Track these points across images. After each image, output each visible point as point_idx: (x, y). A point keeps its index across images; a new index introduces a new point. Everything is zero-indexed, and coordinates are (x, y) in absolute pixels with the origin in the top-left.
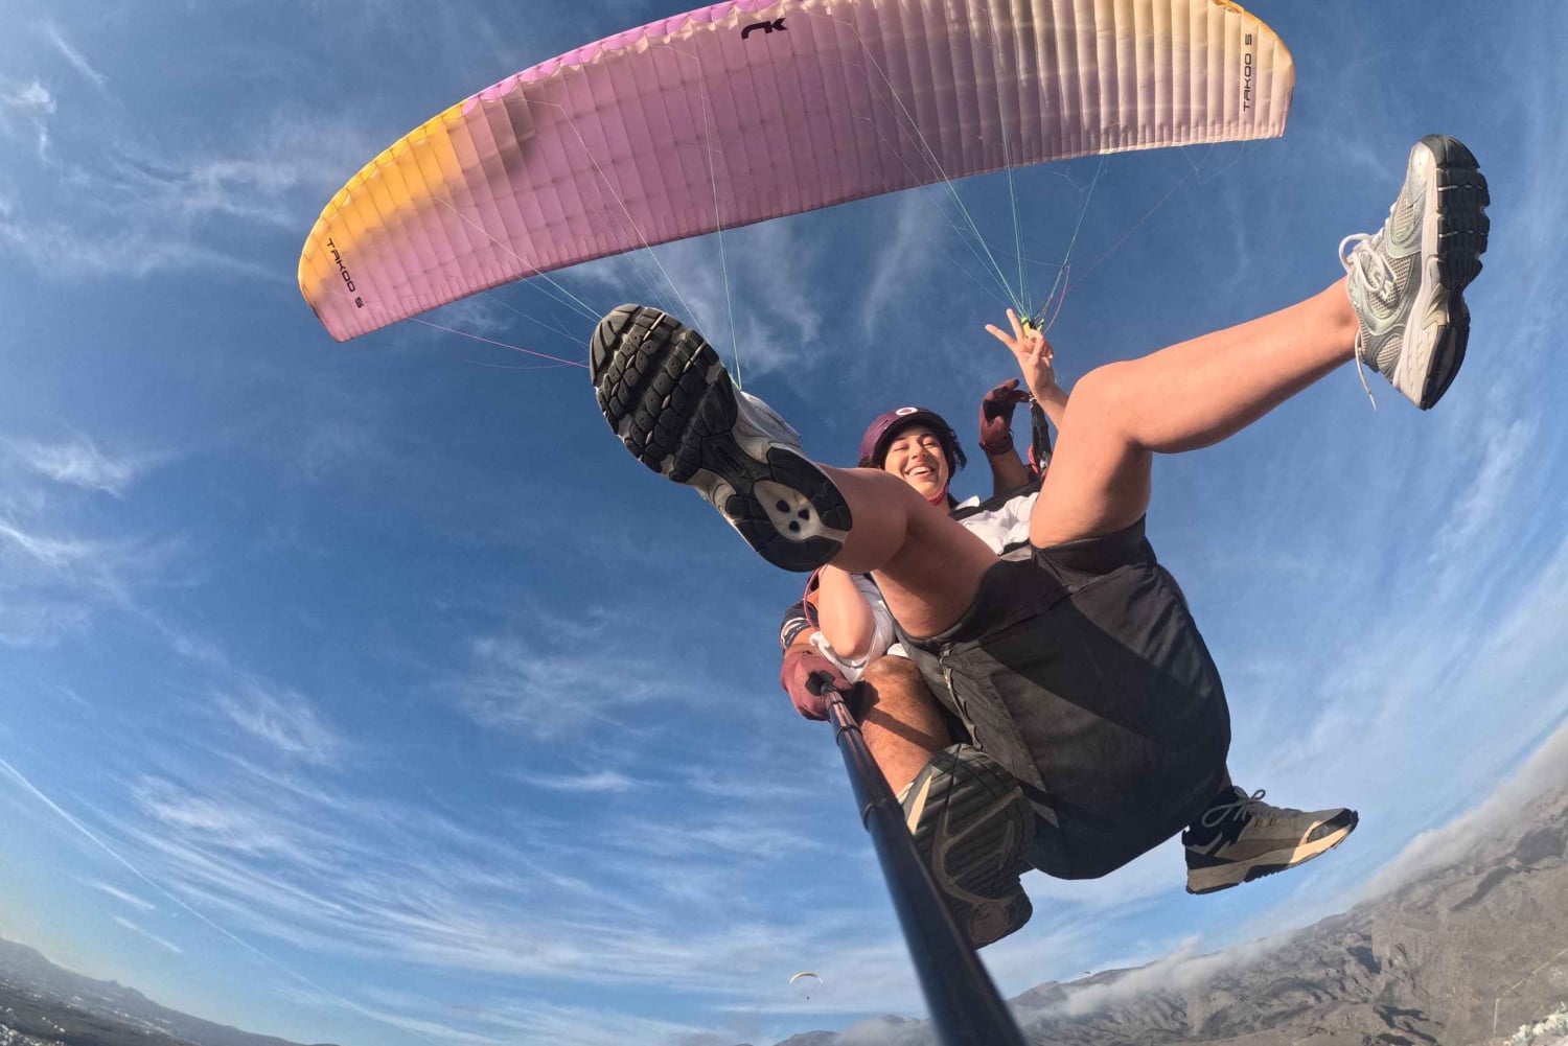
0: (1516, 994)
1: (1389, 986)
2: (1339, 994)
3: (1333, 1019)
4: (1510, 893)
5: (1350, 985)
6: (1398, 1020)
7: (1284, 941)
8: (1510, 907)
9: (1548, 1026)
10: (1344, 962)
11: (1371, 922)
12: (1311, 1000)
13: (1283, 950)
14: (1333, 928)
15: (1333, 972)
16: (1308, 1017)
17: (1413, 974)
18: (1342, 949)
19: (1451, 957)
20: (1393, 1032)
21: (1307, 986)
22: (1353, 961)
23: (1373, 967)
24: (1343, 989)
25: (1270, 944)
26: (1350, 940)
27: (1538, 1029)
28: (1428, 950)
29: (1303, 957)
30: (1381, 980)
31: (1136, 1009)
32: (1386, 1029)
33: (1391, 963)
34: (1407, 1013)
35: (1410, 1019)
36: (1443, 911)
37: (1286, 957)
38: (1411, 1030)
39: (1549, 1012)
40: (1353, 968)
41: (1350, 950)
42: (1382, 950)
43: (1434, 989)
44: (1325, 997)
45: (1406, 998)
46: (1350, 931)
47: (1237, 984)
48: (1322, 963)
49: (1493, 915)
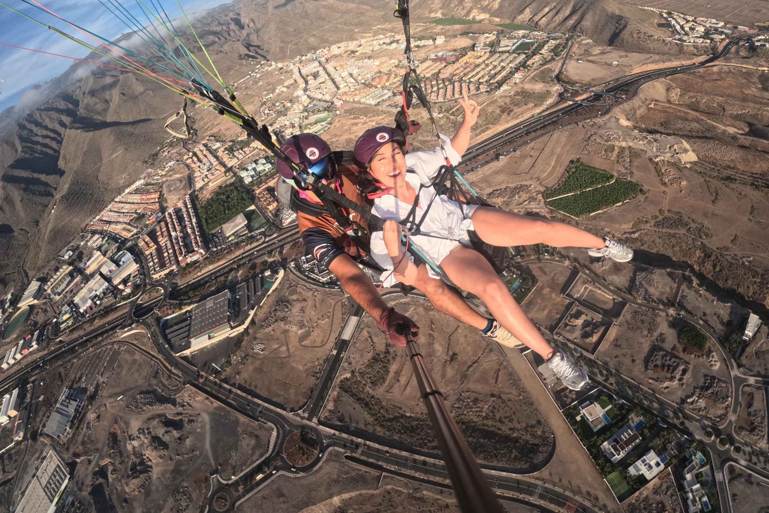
0: (296, 44)
1: (248, 35)
2: (228, 37)
3: (226, 48)
4: (298, 6)
5: (232, 34)
6: (252, 49)
7: (204, 14)
8: (297, 12)
9: (307, 57)
10: (229, 24)
11: (240, 8)
12: (217, 39)
13: (203, 18)
14: (225, 9)
15: (225, 28)
16: (216, 47)
17: (257, 31)
18: (228, 18)
19: (272, 26)
20: (250, 53)
21: (214, 33)
22: (233, 23)
23: (242, 27)
24: (229, 35)
25: (197, 15)
26: (231, 15)
27: (304, 58)
28: (264, 22)
29: (212, 21)
30: (244, 32)
31: (142, 49)
32: (247, 52)
33: (249, 26)
34: (255, 46)
35: (256, 49)
36: (270, 8)
37: (205, 21)
38: (257, 53)
39: (308, 52)
40: (233, 26)
41: (232, 19)
42: (245, 20)
43: (266, 38)
44: (222, 38)
45: (255, 40)
46: (231, 11)
47: (185, 33)
48: (220, 24)
49: (290, 13)
